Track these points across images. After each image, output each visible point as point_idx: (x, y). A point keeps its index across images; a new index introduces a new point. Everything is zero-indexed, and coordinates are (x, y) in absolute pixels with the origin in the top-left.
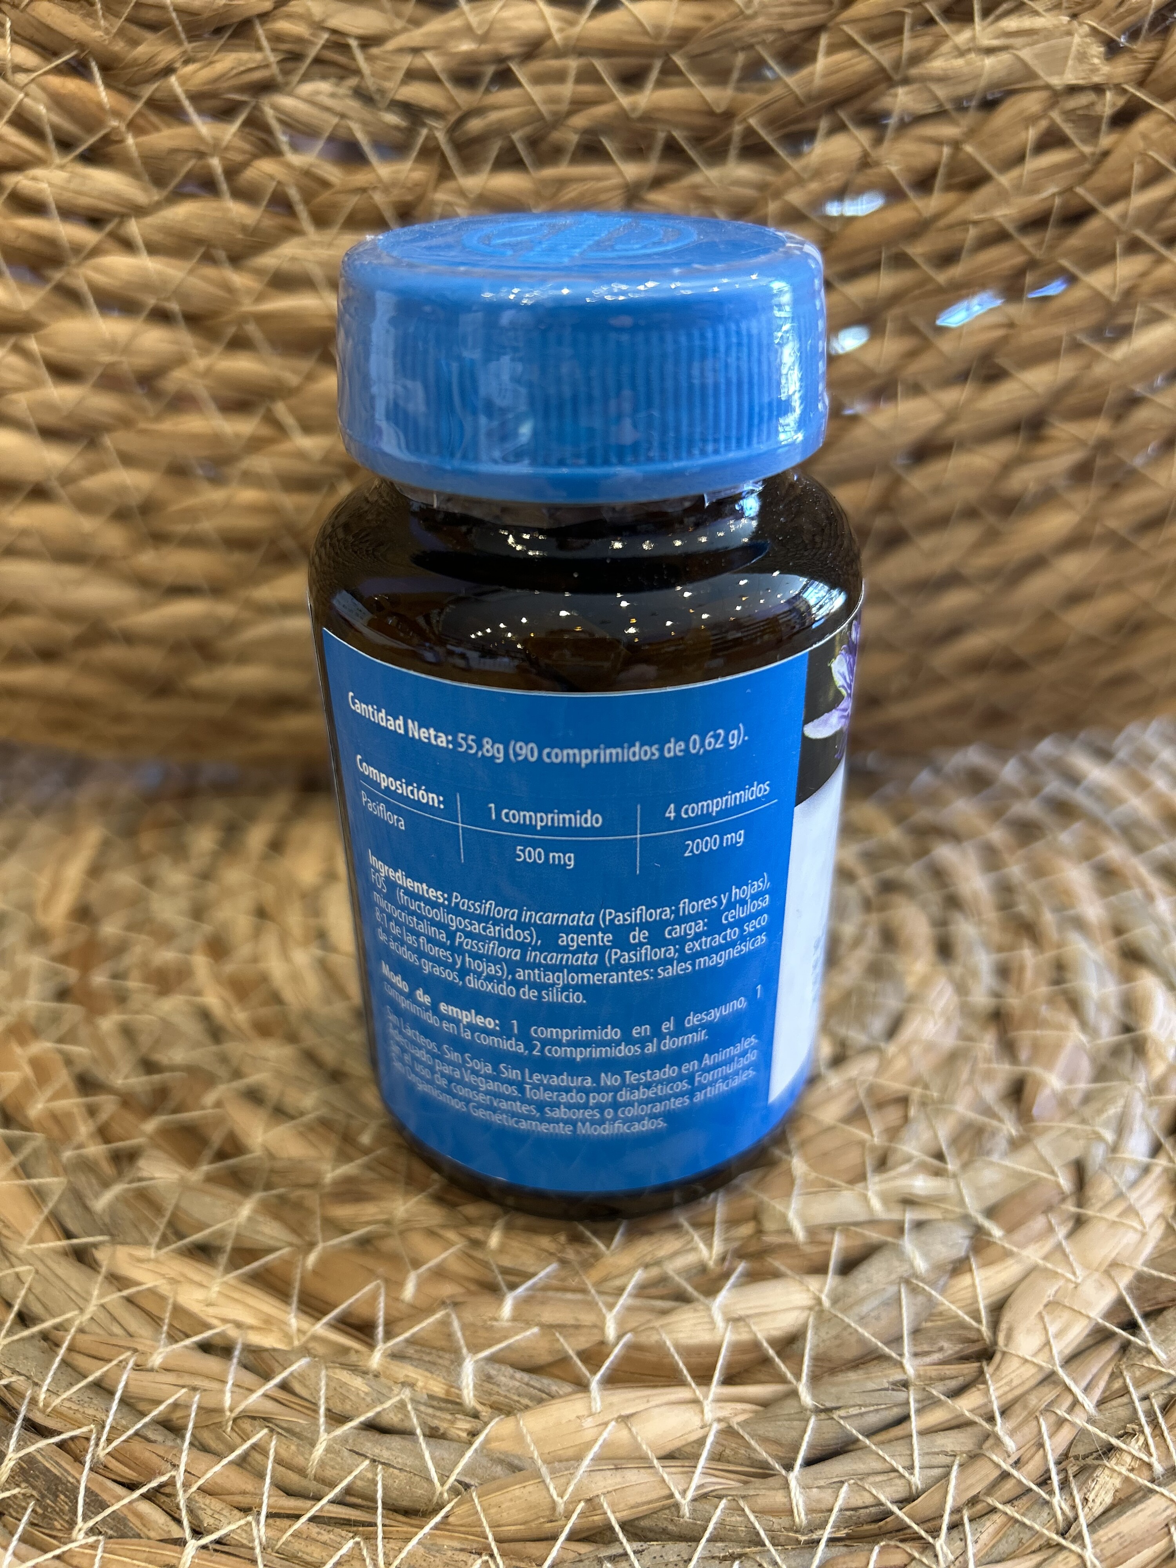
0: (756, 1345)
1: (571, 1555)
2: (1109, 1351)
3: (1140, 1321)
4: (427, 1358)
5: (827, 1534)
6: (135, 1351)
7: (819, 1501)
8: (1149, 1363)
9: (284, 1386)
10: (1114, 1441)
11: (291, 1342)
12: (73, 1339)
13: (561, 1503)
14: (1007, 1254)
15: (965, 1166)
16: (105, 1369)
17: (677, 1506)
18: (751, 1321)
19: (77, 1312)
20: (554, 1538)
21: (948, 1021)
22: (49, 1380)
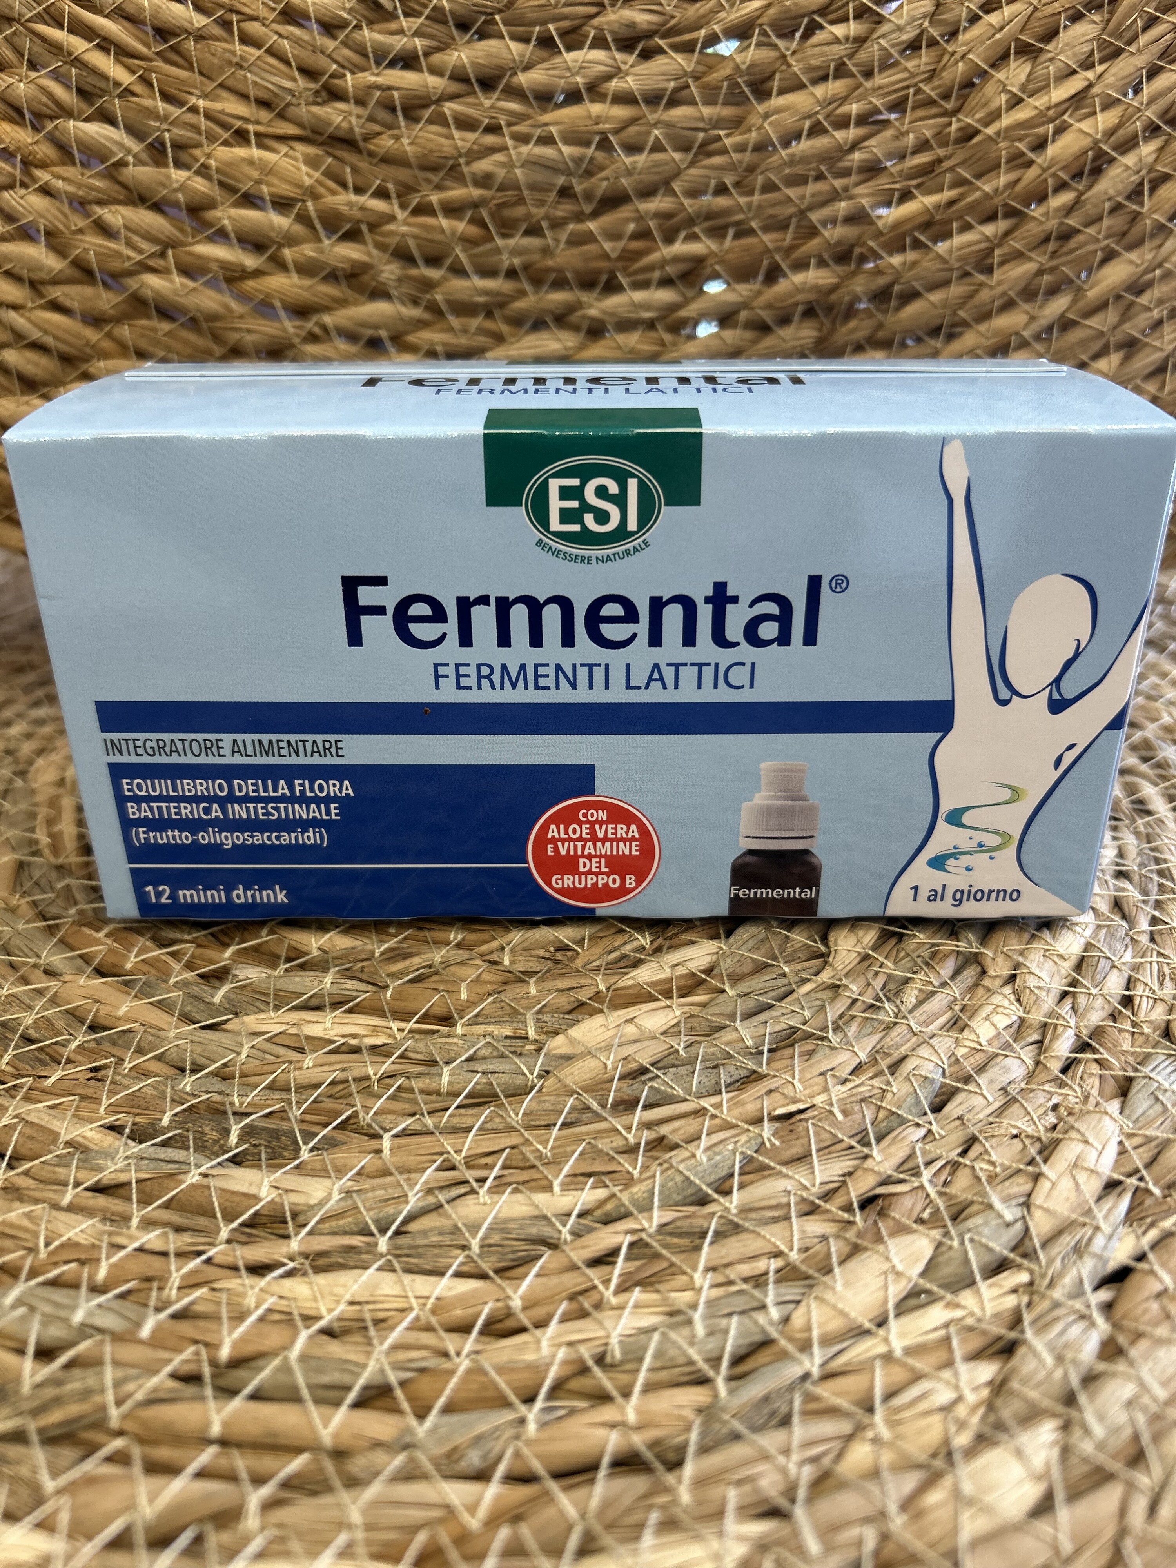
1: (625, 1084)
4: (494, 1020)
6: (291, 1062)
7: (756, 1033)
9: (403, 1056)
10: (909, 976)
13: (609, 1063)
16: (274, 1076)
18: (686, 965)
19: (235, 1055)
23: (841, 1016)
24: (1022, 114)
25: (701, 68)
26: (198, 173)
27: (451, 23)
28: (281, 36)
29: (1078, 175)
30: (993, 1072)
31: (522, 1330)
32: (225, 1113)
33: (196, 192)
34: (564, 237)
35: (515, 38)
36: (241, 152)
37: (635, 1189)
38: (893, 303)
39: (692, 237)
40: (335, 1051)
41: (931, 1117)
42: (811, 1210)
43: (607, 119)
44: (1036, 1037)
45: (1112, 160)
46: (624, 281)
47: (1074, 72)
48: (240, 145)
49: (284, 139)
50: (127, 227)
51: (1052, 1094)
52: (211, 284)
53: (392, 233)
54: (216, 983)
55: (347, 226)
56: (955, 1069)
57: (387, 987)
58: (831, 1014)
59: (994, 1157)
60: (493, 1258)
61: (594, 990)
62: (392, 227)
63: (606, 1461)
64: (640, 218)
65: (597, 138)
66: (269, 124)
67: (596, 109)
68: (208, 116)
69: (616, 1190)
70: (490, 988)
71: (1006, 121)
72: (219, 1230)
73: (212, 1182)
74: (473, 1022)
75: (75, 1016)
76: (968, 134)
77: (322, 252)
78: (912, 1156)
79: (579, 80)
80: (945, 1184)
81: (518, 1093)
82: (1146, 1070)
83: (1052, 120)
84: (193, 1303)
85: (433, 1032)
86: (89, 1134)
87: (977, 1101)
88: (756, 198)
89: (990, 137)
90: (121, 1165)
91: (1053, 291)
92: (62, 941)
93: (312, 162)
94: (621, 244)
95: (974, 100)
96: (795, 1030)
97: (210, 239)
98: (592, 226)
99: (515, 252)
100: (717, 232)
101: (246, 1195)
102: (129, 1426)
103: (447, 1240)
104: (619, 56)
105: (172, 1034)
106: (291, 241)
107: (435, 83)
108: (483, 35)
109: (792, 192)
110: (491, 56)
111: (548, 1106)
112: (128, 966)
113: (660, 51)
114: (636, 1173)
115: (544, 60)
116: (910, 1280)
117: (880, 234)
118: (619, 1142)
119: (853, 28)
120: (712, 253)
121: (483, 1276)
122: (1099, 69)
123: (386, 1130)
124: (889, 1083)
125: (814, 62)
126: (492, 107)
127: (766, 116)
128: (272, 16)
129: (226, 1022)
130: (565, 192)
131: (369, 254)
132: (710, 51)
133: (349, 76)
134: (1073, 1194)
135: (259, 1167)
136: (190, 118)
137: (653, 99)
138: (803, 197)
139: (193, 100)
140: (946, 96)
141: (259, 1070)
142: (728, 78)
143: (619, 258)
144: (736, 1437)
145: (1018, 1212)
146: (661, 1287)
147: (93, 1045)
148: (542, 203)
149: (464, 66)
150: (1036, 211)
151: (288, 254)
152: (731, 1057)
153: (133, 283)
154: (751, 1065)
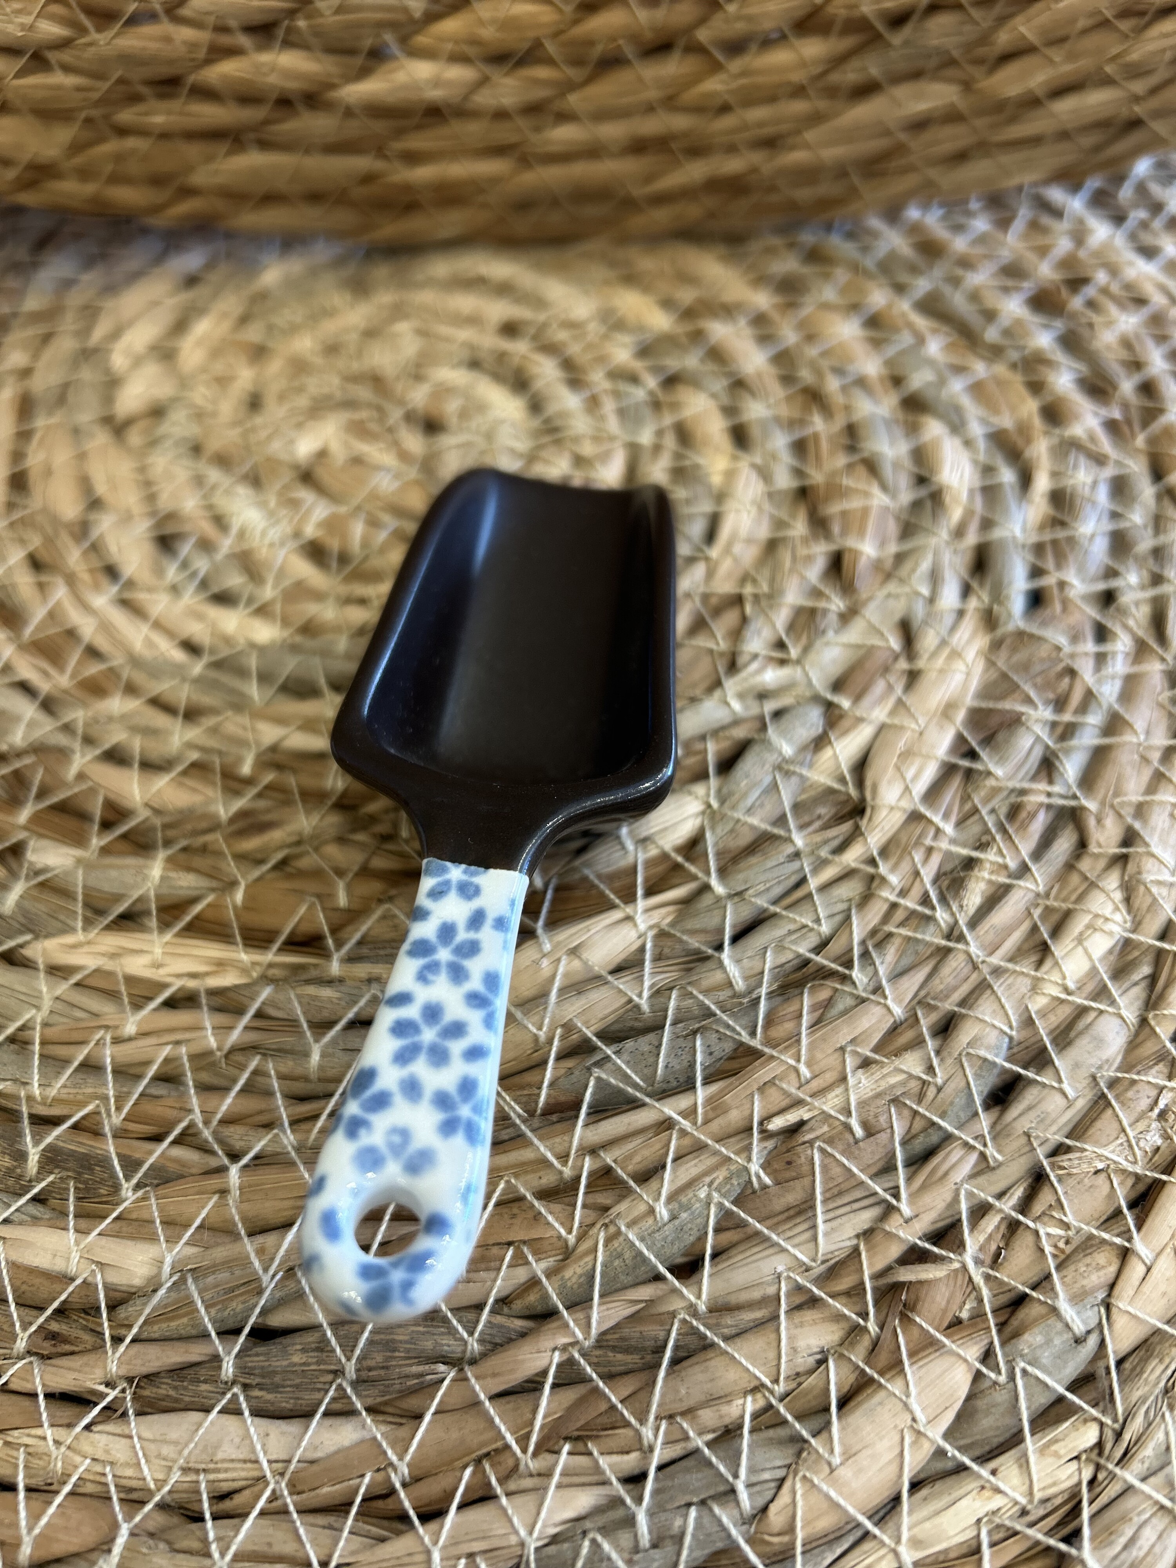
0: (665, 856)
1: (563, 1071)
2: (956, 782)
3: (977, 749)
4: (382, 952)
5: (764, 991)
6: (107, 1027)
7: (751, 968)
8: (991, 782)
9: (259, 1015)
10: (975, 854)
11: (250, 976)
12: (42, 1035)
13: (542, 1035)
14: (860, 720)
15: (806, 650)
16: (86, 1052)
17: (637, 1007)
18: (657, 838)
19: (34, 1011)
20: (545, 1062)
21: (760, 509)
22: (36, 1077)
23: (874, 932)
30: (1079, 1046)
32: (17, 1118)
40: (167, 1005)
42: (806, 1306)
44: (1146, 970)
56: (1027, 1041)
58: (858, 930)
59: (1070, 1218)
72: (15, 1335)
73: (3, 1252)
78: (953, 1209)
80: (996, 1261)
87: (1052, 1101)
101: (51, 1273)
103: (312, 1361)
114: (572, 1239)
118: (548, 1180)
124: (930, 1069)
135: (64, 1222)
145: (1093, 1318)
146: (593, 1446)
152: (712, 1016)
154: (741, 1033)
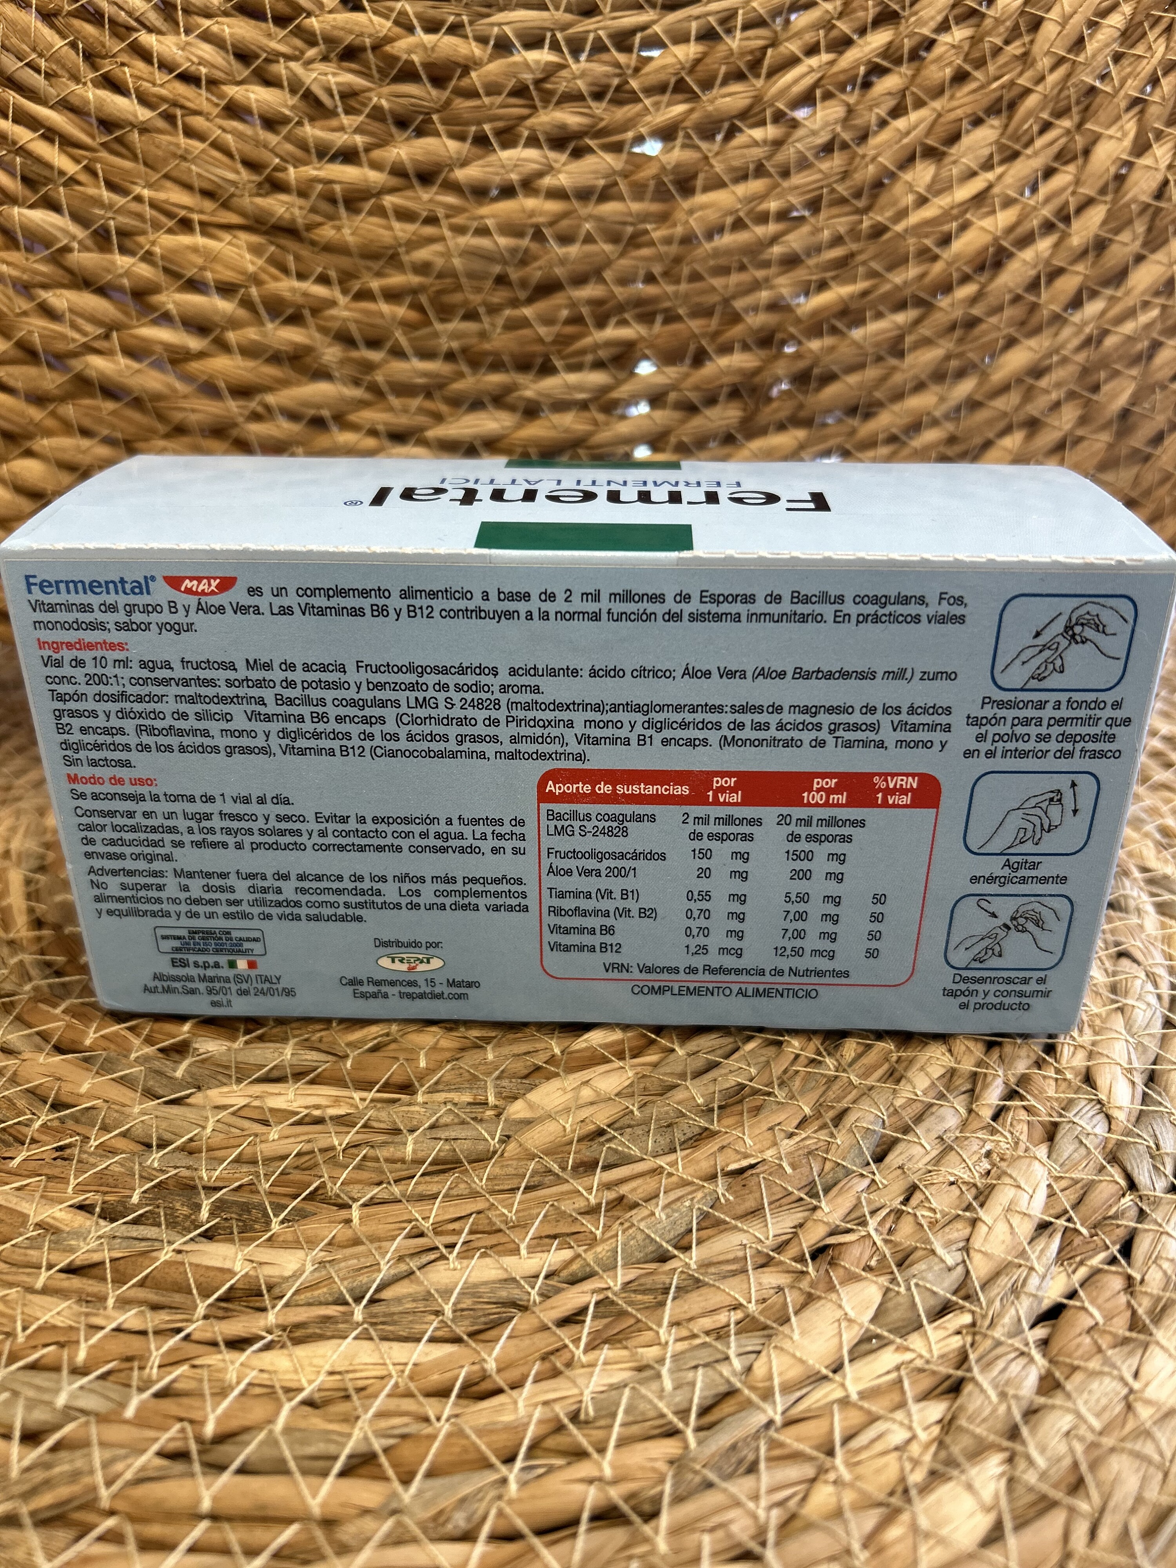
23: (785, 1071)
24: (928, 212)
25: (629, 167)
26: (143, 259)
27: (390, 121)
28: (224, 130)
29: (981, 268)
30: (929, 1122)
31: (499, 1391)
32: (194, 1187)
33: (141, 277)
34: (500, 321)
35: (453, 136)
36: (185, 240)
37: (599, 1249)
38: (813, 385)
39: (623, 323)
40: (299, 1123)
41: (873, 1166)
42: (765, 1263)
43: (541, 214)
44: (968, 1086)
45: (1011, 255)
46: (558, 363)
47: (974, 174)
48: (183, 233)
49: (228, 227)
50: (71, 310)
51: (985, 1141)
52: (157, 365)
53: (333, 318)
54: (177, 1057)
55: (290, 311)
56: (894, 1119)
57: (346, 1056)
58: (777, 1070)
59: (934, 1205)
60: (467, 1322)
61: (549, 1055)
62: (333, 312)
63: (585, 1516)
64: (573, 304)
65: (531, 231)
66: (212, 213)
67: (531, 203)
68: (153, 205)
69: (580, 1250)
70: (448, 1055)
71: (914, 218)
72: (195, 1307)
73: (186, 1259)
74: (432, 1091)
75: (36, 1095)
76: (879, 231)
77: (265, 335)
78: (858, 1205)
79: (514, 177)
80: (890, 1232)
81: (481, 1159)
82: (1070, 1115)
83: (956, 218)
84: (174, 1381)
85: (394, 1101)
86: (58, 1215)
87: (917, 1150)
88: (683, 287)
89: (898, 235)
90: (93, 1245)
91: (961, 374)
92: (18, 1018)
93: (256, 250)
94: (556, 329)
95: (884, 199)
96: (742, 1087)
97: (155, 322)
98: (527, 312)
99: (455, 336)
100: (647, 318)
101: (221, 1270)
102: (120, 1505)
103: (421, 1306)
104: (552, 155)
105: (136, 1110)
106: (234, 324)
107: (375, 177)
108: (420, 133)
109: (717, 282)
110: (428, 153)
111: (511, 1171)
112: (88, 1042)
113: (590, 150)
114: (598, 1233)
115: (480, 158)
116: (861, 1326)
117: (798, 321)
118: (581, 1204)
119: (771, 131)
120: (642, 338)
121: (456, 1340)
122: (999, 170)
123: (355, 1200)
124: (832, 1135)
125: (736, 163)
126: (431, 201)
127: (691, 212)
128: (216, 111)
129: (188, 1096)
130: (501, 280)
131: (311, 337)
132: (637, 150)
133: (291, 170)
134: (1008, 1237)
135: (232, 1241)
136: (135, 207)
137: (584, 194)
138: (726, 287)
139: (137, 190)
140: (858, 195)
141: (225, 1143)
142: (657, 177)
143: (554, 342)
144: (709, 1485)
145: (958, 1256)
146: (629, 1343)
147: (56, 1123)
148: (479, 290)
149: (402, 163)
150: (943, 302)
151: (232, 336)
152: (684, 1115)
153: (77, 364)
154: (703, 1123)
